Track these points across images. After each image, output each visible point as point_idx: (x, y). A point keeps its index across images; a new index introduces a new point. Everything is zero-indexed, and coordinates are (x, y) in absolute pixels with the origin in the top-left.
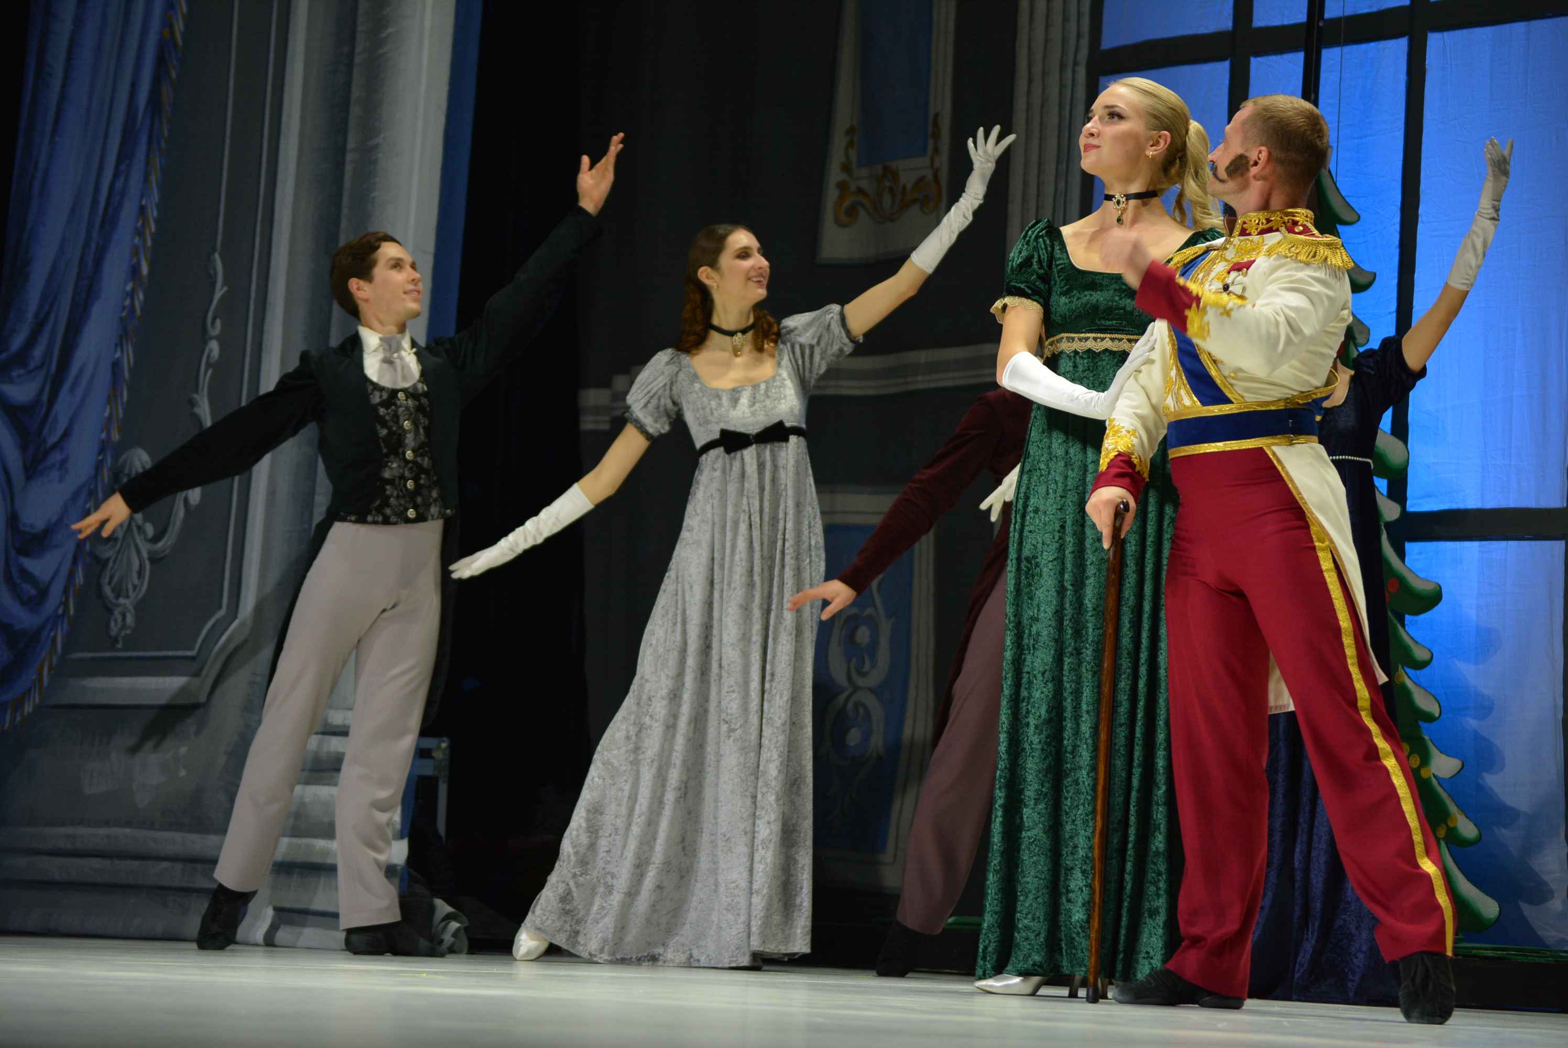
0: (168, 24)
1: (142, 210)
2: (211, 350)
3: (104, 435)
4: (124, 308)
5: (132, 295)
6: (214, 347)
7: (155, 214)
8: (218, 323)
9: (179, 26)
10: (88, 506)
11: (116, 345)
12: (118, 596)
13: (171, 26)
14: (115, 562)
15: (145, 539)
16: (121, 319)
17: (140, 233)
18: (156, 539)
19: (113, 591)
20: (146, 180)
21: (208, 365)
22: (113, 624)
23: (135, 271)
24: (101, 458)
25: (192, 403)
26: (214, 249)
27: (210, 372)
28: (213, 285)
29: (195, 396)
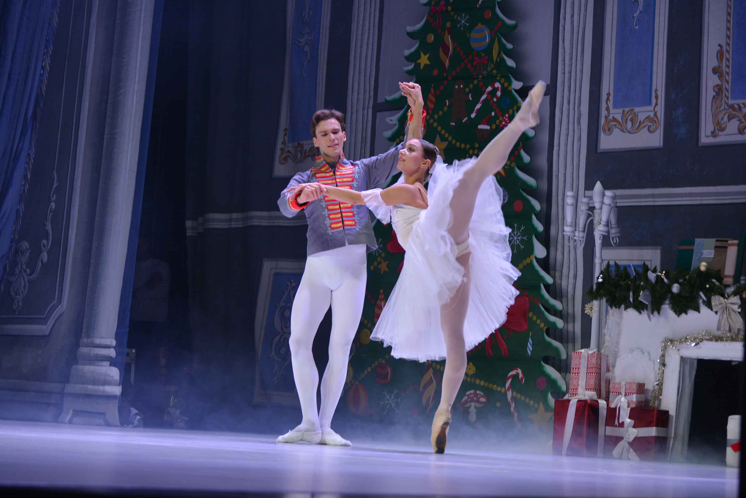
0: (40, 87)
1: (29, 155)
2: (52, 206)
3: (12, 236)
4: (21, 190)
5: (24, 185)
6: (53, 204)
7: (33, 156)
8: (55, 195)
9: (44, 88)
10: (6, 262)
11: (18, 204)
12: (16, 296)
13: (41, 88)
14: (15, 282)
15: (26, 274)
16: (20, 194)
17: (28, 163)
18: (30, 275)
19: (14, 293)
20: (30, 144)
21: (51, 211)
22: (14, 305)
23: (25, 176)
24: (11, 244)
25: (45, 225)
26: (54, 170)
27: (51, 213)
28: (53, 182)
29: (46, 222)
